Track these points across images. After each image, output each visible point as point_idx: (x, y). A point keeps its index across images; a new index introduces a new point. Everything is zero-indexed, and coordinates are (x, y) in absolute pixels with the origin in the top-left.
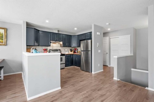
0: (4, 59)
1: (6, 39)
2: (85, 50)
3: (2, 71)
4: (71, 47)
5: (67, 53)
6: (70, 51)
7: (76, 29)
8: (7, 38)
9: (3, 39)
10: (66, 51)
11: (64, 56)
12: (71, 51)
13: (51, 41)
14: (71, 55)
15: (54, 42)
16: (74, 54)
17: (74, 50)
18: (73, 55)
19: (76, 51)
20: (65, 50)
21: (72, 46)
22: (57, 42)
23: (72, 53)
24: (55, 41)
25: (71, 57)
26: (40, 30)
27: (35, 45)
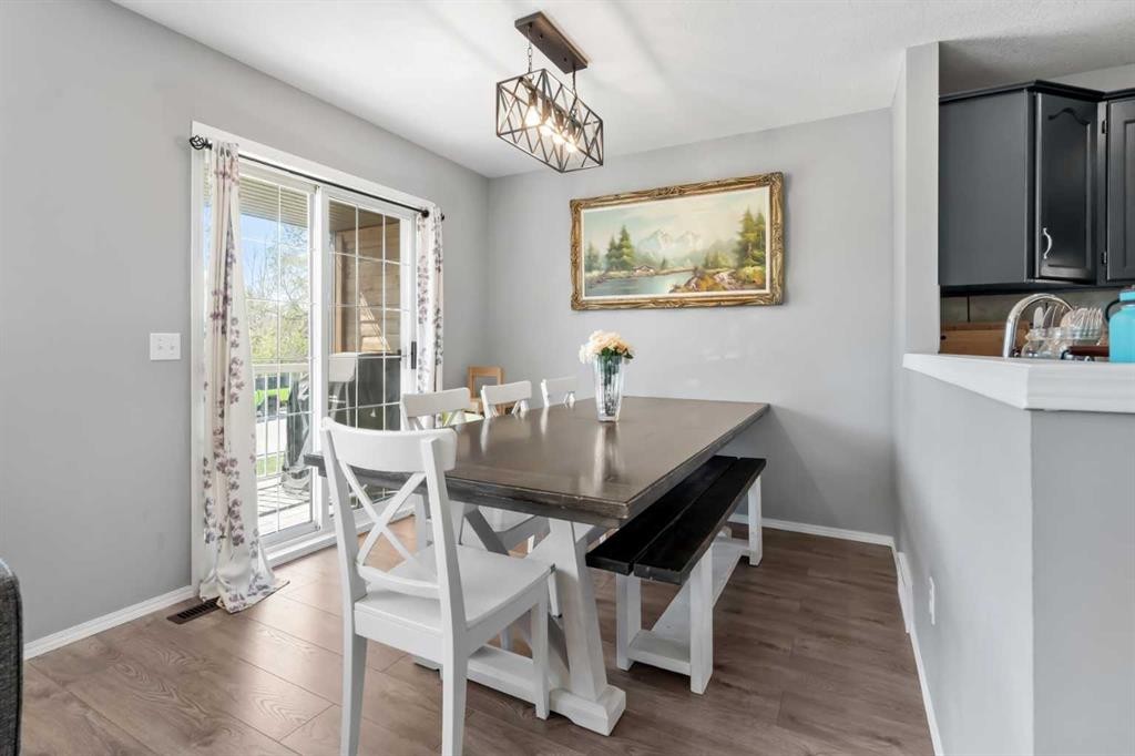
0: (768, 409)
1: (779, 255)
3: (754, 495)
8: (784, 251)
9: (761, 262)
26: (1103, 94)
27: (1037, 273)
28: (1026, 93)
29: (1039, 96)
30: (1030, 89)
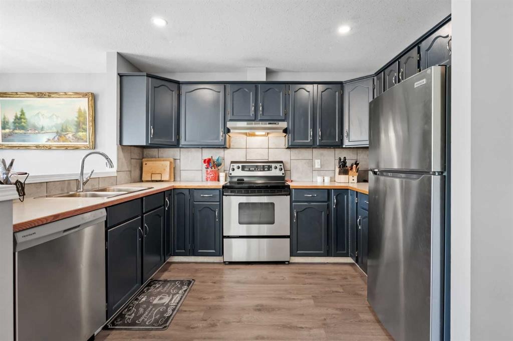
1: (91, 128)
6: (337, 170)
7: (344, 30)
8: (95, 127)
9: (85, 130)
10: (319, 170)
13: (230, 124)
14: (328, 190)
18: (341, 193)
20: (312, 165)
21: (347, 143)
22: (260, 125)
23: (350, 181)
24: (249, 120)
25: (328, 207)
26: (179, 82)
27: (149, 142)
28: (146, 77)
29: (150, 79)
30: (147, 76)
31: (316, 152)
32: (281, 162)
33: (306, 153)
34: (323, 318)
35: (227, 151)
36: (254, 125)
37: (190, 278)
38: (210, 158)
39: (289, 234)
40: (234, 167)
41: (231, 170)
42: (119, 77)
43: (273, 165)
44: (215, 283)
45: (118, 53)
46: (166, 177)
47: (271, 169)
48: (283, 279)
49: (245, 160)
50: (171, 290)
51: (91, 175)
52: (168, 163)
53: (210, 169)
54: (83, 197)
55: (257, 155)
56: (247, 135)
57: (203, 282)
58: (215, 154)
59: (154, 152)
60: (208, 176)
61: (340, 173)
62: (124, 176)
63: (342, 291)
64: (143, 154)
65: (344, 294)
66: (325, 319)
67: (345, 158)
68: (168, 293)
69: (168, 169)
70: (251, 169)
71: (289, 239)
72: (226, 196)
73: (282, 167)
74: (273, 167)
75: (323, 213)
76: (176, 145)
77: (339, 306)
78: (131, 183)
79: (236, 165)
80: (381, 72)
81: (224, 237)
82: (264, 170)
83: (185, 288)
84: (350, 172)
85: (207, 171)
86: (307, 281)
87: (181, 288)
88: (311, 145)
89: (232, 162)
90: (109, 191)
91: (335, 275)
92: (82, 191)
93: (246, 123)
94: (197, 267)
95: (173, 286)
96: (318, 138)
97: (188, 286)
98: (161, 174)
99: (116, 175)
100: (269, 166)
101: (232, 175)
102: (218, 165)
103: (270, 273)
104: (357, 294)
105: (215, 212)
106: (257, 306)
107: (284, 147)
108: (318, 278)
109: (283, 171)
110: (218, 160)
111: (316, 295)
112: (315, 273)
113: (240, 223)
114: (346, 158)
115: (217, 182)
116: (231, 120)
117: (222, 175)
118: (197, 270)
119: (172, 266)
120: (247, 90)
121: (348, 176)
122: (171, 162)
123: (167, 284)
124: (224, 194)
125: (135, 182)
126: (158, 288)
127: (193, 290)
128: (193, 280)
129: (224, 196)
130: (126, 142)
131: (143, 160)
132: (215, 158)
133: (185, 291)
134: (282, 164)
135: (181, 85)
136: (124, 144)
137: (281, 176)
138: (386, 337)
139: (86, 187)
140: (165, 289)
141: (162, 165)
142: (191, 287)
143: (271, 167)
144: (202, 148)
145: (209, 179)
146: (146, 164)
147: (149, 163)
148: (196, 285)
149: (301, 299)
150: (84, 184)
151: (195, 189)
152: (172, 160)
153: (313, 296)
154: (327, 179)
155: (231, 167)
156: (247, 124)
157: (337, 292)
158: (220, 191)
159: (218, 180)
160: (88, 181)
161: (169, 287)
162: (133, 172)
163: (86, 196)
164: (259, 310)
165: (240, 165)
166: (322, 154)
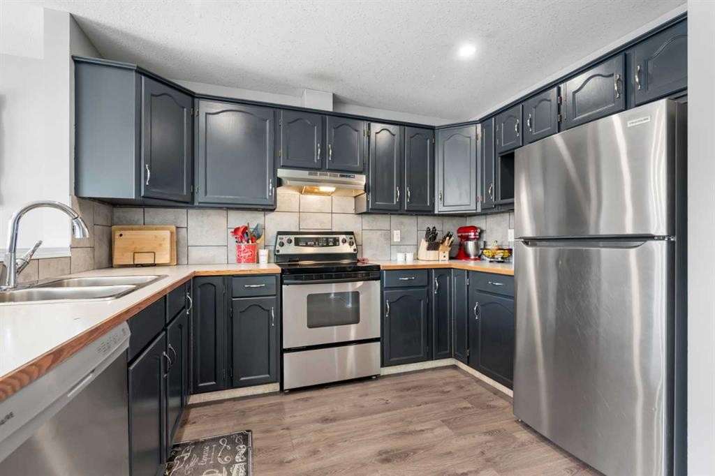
2: (552, 233)
4: (429, 212)
5: (402, 259)
6: (424, 244)
7: (467, 51)
10: (398, 245)
11: (377, 284)
12: (434, 245)
13: (281, 173)
14: (428, 271)
15: (304, 174)
16: (457, 264)
17: (455, 238)
18: (443, 272)
19: (471, 246)
20: (390, 238)
21: (439, 208)
22: (328, 176)
23: (440, 258)
24: (312, 169)
25: (429, 293)
26: (194, 93)
27: (142, 194)
28: (134, 73)
29: (143, 77)
30: (136, 71)
31: (395, 219)
32: (351, 233)
33: (382, 222)
34: (478, 451)
35: (270, 216)
36: (318, 176)
37: (241, 429)
38: (247, 225)
39: (379, 336)
40: (283, 241)
41: (278, 246)
42: (73, 64)
43: (341, 237)
44: (288, 429)
45: (72, 16)
46: (164, 257)
47: (337, 244)
48: (387, 403)
49: (297, 230)
50: (219, 459)
51: (33, 252)
52: (167, 234)
53: (246, 243)
54: (22, 300)
55: (315, 224)
56: (301, 192)
57: (267, 431)
58: (251, 220)
59: (137, 214)
60: (243, 255)
61: (429, 249)
62: (83, 256)
63: (469, 405)
64: (112, 218)
65: (475, 409)
66: (483, 453)
67: (434, 228)
68: (214, 466)
69: (167, 245)
70: (309, 243)
71: (379, 343)
72: (288, 284)
73: (353, 240)
74: (340, 241)
75: (422, 302)
76: (188, 203)
77: (484, 428)
78: (94, 269)
79: (285, 238)
80: (492, 117)
81: (283, 351)
82: (328, 245)
83: (242, 449)
84: (441, 247)
85: (239, 247)
86: (419, 399)
87: (236, 452)
88: (397, 210)
89: (279, 233)
90: (68, 286)
91: (447, 384)
92: (15, 288)
93: (307, 172)
94: (240, 406)
95: (217, 450)
96: (407, 200)
97: (247, 444)
98: (154, 253)
99: (69, 254)
100: (335, 238)
101: (281, 253)
102: (256, 236)
103: (361, 396)
104: (489, 407)
105: (269, 311)
106: (380, 453)
107: (354, 212)
108: (429, 392)
109: (354, 246)
110: (256, 229)
111: (446, 418)
112: (421, 387)
113: (310, 326)
114: (437, 229)
115: (256, 265)
116: (284, 167)
117: (263, 254)
118: (243, 413)
119: (193, 413)
120: (309, 123)
121: (437, 252)
122: (172, 233)
123: (202, 450)
124: (285, 281)
125: (100, 268)
126: (189, 459)
127: (259, 450)
128: (248, 431)
129: (284, 286)
130: (88, 192)
131: (113, 227)
132: (252, 226)
133: (246, 454)
134: (352, 236)
135: (196, 100)
136: (81, 196)
137: (353, 254)
138: (566, 459)
139: (20, 279)
140: (205, 459)
141: (156, 237)
142: (252, 444)
143: (338, 241)
144: (228, 209)
145: (243, 260)
146: (121, 235)
147: (127, 234)
148: (258, 440)
149: (432, 429)
150: (18, 271)
151: (233, 276)
152: (173, 228)
153: (443, 421)
154: (410, 257)
155: (279, 241)
156: (310, 174)
157: (465, 408)
158: (276, 277)
159: (258, 262)
160: (26, 263)
161: (210, 453)
162: (97, 249)
163: (30, 298)
164: (387, 460)
165: (293, 237)
166: (402, 223)
